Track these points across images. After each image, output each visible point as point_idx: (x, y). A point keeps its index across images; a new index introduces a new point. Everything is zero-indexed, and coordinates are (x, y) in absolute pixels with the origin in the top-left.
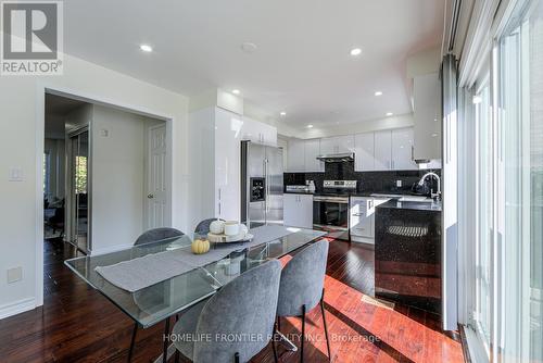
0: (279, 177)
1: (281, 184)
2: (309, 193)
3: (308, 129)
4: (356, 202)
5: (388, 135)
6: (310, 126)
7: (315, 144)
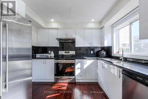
0: (29, 49)
1: (30, 53)
2: (51, 58)
3: (50, 22)
4: (79, 62)
5: (90, 31)
6: (52, 20)
7: (55, 31)
